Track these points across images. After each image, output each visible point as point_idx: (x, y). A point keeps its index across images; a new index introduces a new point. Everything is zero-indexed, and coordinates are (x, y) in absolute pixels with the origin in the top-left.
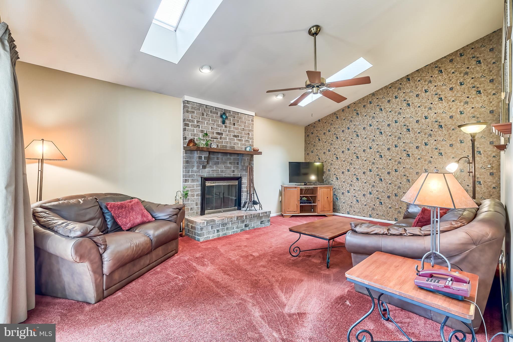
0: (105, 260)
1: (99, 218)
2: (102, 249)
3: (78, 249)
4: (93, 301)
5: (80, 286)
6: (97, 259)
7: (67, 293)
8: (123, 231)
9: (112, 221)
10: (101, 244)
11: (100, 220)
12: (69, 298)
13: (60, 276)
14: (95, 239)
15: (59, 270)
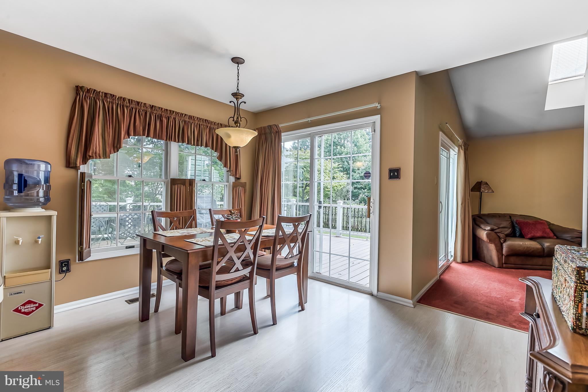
0: (504, 247)
1: (510, 228)
2: (502, 241)
3: (488, 235)
4: (497, 266)
5: (491, 257)
6: (499, 245)
7: (486, 259)
8: (525, 238)
9: (520, 232)
10: (502, 238)
11: (511, 229)
12: (487, 262)
13: (483, 250)
14: (498, 234)
15: (482, 247)
